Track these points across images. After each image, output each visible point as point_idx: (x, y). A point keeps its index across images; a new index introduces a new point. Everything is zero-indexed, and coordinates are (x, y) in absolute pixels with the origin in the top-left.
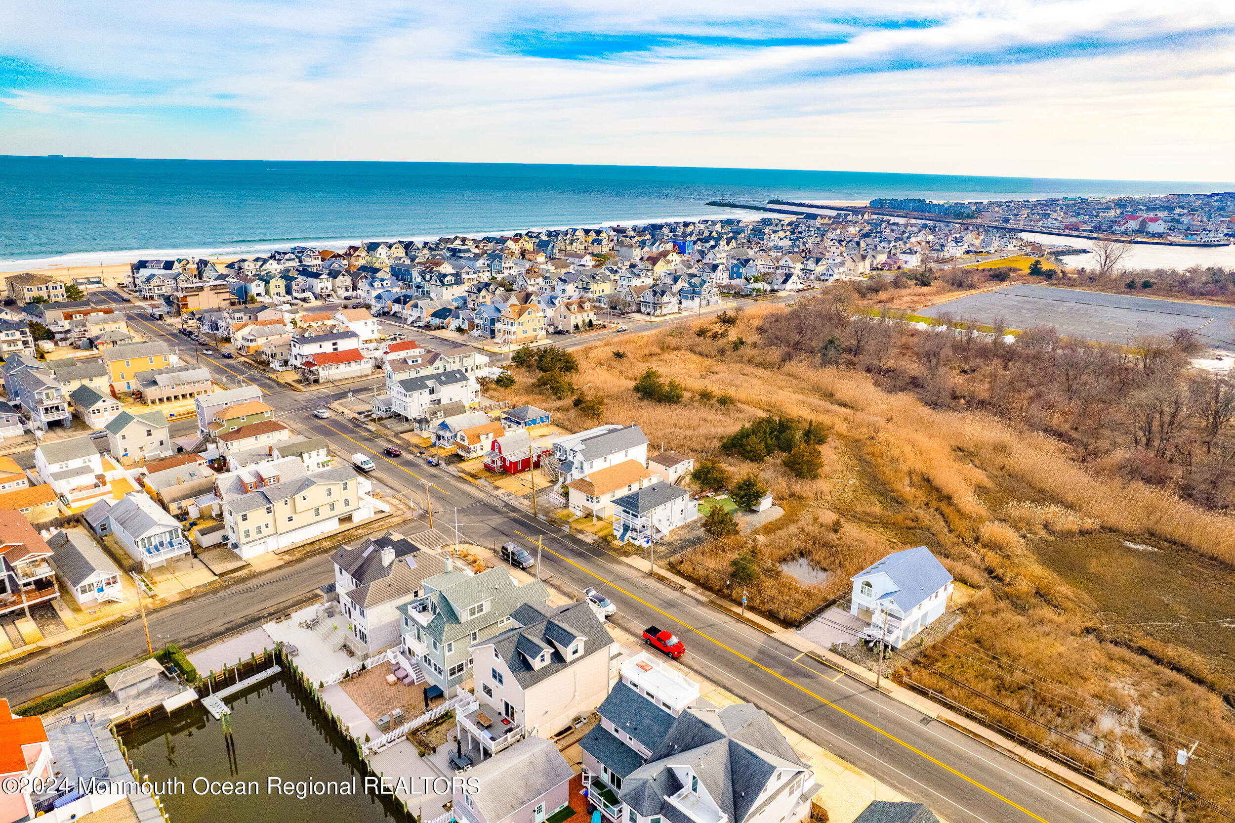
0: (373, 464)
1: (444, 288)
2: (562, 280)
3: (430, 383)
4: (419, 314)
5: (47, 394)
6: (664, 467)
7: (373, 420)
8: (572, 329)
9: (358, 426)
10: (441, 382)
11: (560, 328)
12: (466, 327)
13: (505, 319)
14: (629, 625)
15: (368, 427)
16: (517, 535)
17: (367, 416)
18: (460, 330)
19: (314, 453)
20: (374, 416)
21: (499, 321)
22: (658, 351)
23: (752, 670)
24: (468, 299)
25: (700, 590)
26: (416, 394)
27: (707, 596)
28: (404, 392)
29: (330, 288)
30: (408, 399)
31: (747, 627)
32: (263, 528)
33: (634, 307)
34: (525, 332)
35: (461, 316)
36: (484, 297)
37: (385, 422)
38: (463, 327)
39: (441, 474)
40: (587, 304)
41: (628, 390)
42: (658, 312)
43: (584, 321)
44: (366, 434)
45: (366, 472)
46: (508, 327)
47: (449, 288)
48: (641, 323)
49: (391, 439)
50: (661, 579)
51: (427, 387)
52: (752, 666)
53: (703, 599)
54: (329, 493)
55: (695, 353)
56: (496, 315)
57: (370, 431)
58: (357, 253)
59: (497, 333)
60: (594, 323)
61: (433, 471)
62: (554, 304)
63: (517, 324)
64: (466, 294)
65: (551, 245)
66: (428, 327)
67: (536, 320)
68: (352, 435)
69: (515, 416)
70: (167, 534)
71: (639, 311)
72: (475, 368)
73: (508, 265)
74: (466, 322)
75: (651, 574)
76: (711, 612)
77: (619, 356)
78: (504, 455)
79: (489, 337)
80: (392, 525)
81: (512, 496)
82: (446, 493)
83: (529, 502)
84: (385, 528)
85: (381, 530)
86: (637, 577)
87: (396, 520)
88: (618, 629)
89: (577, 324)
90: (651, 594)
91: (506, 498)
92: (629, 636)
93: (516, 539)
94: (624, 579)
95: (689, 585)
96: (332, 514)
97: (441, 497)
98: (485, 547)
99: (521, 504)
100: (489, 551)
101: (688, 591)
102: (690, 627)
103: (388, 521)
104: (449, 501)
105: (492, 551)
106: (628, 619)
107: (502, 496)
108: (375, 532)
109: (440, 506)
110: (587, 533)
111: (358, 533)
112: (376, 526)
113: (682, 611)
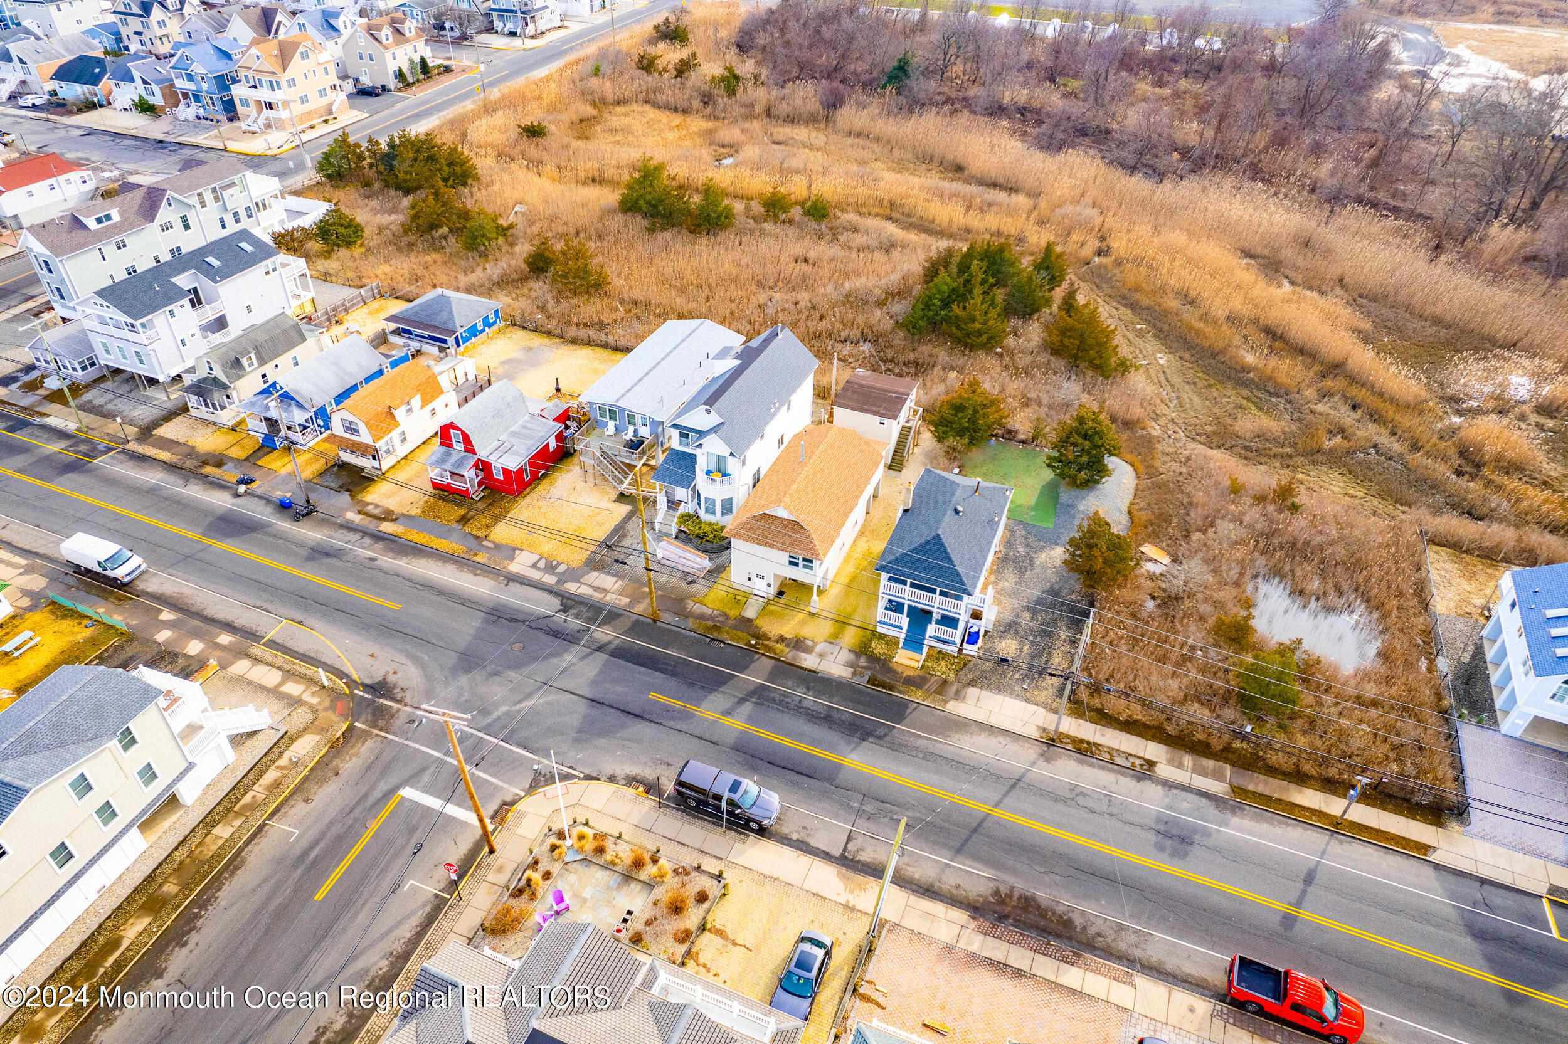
0: (136, 560)
3: (184, 281)
4: (20, 76)
6: (878, 419)
7: (57, 397)
8: (392, 83)
9: (19, 425)
10: (215, 275)
11: (366, 81)
12: (157, 100)
13: (250, 74)
14: (1152, 954)
15: (51, 421)
16: (667, 710)
17: (32, 387)
18: (145, 107)
20: (52, 383)
21: (235, 81)
22: (590, 111)
24: (125, 32)
25: (1188, 760)
26: (159, 319)
27: (1218, 776)
28: (123, 318)
30: (142, 338)
31: (1370, 849)
33: (480, 22)
34: (304, 99)
35: (137, 75)
36: (161, 24)
37: (92, 396)
38: (151, 100)
39: (338, 540)
40: (407, 24)
41: (610, 212)
42: (531, 29)
43: (411, 62)
44: (55, 447)
45: (124, 586)
46: (264, 94)
48: (510, 56)
49: (132, 446)
50: (1084, 749)
51: (180, 293)
53: (1212, 786)
54: (83, 786)
55: (659, 107)
56: (223, 67)
57: (62, 434)
59: (240, 109)
60: (431, 63)
61: (309, 533)
62: (336, 30)
63: (284, 84)
64: (113, 18)
66: (58, 106)
67: (320, 71)
68: (20, 460)
69: (419, 325)
71: (490, 29)
72: (254, 210)
74: (156, 88)
75: (1052, 742)
76: (1264, 827)
77: (534, 132)
78: (482, 453)
79: (223, 117)
80: (305, 773)
81: (562, 568)
82: (391, 605)
83: (615, 579)
84: (293, 794)
85: (283, 803)
86: (1034, 763)
87: (307, 748)
88: (1140, 980)
89: (400, 70)
90: (1112, 815)
91: (550, 579)
92: (1183, 998)
93: (672, 724)
94: (1016, 783)
95: (1153, 750)
96: (117, 825)
97: (384, 623)
98: (612, 779)
99: (597, 589)
100: (630, 791)
101: (1164, 770)
102: (1282, 907)
103: (284, 761)
104: (414, 633)
105: (641, 789)
106: (1136, 931)
107: (535, 575)
108: (268, 818)
109: (401, 658)
110: (815, 644)
111: (220, 842)
112: (258, 792)
113: (1215, 849)
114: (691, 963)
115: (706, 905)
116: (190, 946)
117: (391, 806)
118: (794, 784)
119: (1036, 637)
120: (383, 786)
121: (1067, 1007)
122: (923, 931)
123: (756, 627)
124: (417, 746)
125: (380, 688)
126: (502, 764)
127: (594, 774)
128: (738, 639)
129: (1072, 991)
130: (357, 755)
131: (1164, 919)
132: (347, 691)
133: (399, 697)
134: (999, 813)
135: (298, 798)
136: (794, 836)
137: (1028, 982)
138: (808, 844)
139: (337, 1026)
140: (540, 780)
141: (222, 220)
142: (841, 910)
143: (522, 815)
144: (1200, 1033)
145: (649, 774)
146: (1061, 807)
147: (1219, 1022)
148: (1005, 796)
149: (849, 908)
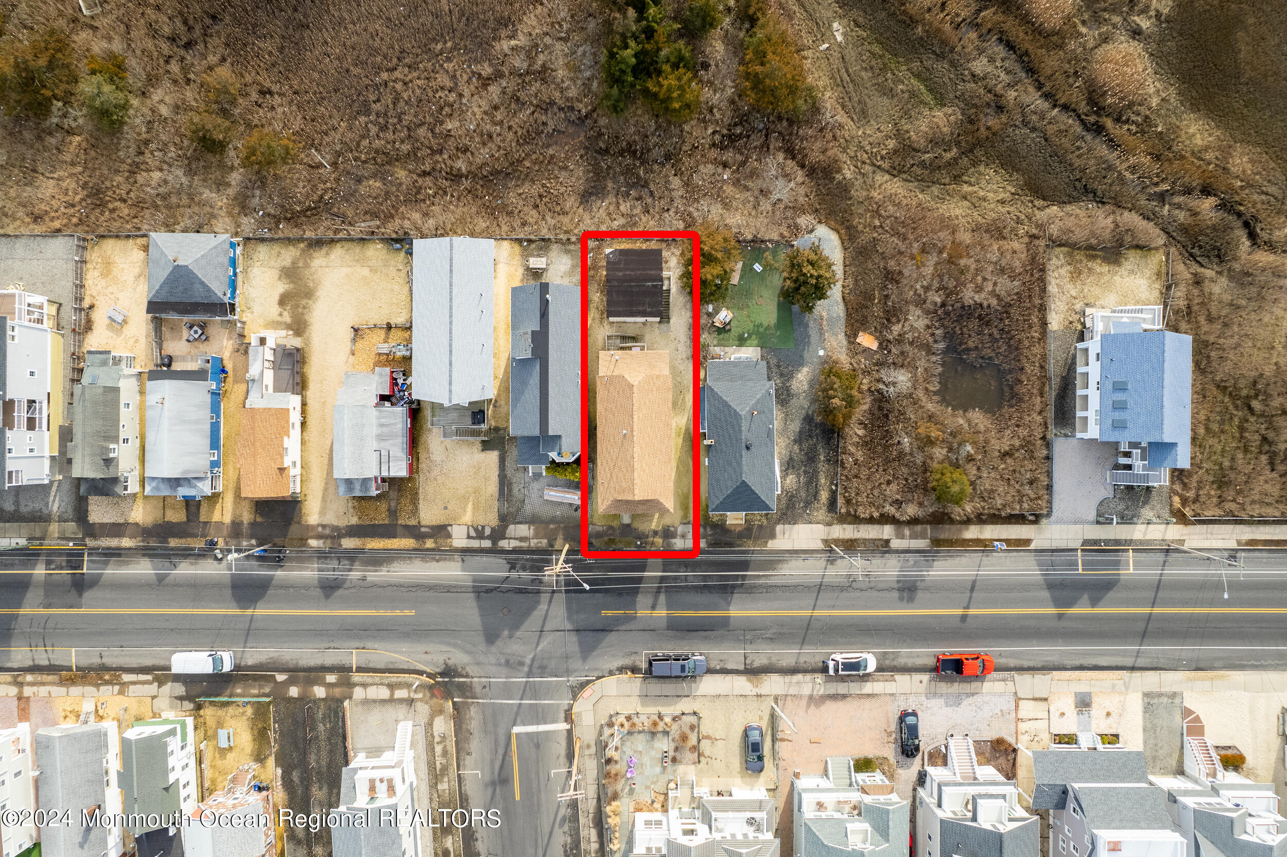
14: (902, 661)
16: (617, 619)
23: (1063, 624)
25: (904, 532)
27: (923, 536)
49: (91, 543)
50: (850, 546)
52: (1060, 616)
53: (922, 544)
75: (831, 548)
76: (950, 562)
80: (454, 739)
81: (488, 531)
82: (407, 613)
83: (527, 526)
84: (458, 753)
85: (458, 759)
86: (826, 568)
87: (442, 726)
88: (898, 677)
90: (871, 588)
91: (487, 544)
92: (917, 677)
93: (623, 628)
94: (820, 588)
95: (887, 531)
97: (415, 628)
98: (611, 673)
99: (521, 539)
100: (623, 677)
101: (896, 544)
102: (960, 612)
103: (437, 739)
104: (439, 628)
105: (629, 673)
106: (893, 653)
107: (475, 544)
108: (458, 769)
109: (445, 648)
110: (676, 529)
111: (447, 791)
112: (439, 761)
113: (926, 589)
114: (702, 759)
115: (696, 730)
116: (480, 839)
117: (514, 740)
118: (706, 638)
119: (805, 466)
120: (501, 732)
121: (867, 703)
122: (796, 693)
123: (635, 529)
124: (500, 701)
125: (448, 672)
126: (549, 690)
127: (600, 675)
128: (629, 544)
129: (869, 695)
130: (471, 718)
131: (905, 641)
132: (433, 682)
133: (464, 673)
134: (817, 613)
135: (462, 754)
136: (718, 667)
137: (849, 699)
138: (726, 669)
139: (569, 841)
140: (576, 690)
142: (755, 698)
143: (579, 714)
144: (925, 693)
145: (628, 661)
146: (845, 594)
147: (933, 683)
148: (817, 599)
149: (759, 696)
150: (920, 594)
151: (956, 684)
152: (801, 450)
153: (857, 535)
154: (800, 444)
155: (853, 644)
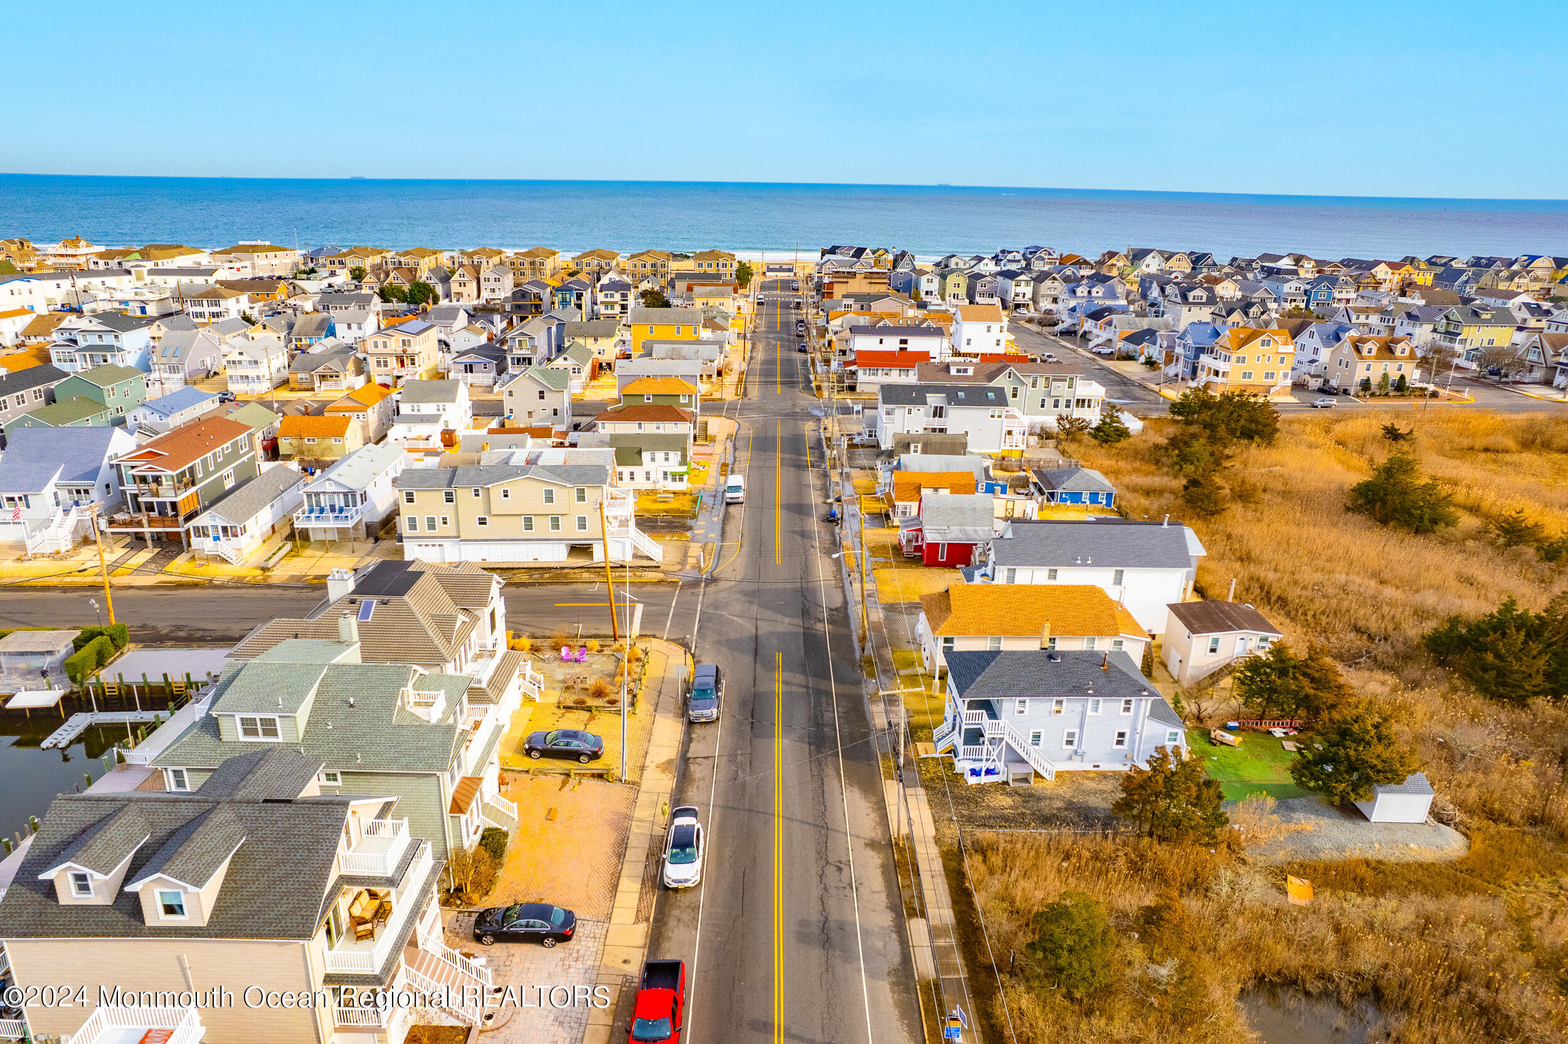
1: (1185, 309)
2: (1410, 316)
3: (934, 399)
4: (1111, 335)
5: (520, 341)
6: (1192, 631)
8: (1352, 388)
10: (954, 401)
12: (1160, 359)
16: (770, 662)
18: (1148, 362)
19: (660, 455)
21: (1208, 352)
25: (948, 942)
26: (899, 410)
27: (942, 968)
29: (1029, 295)
32: (438, 523)
34: (1248, 376)
38: (1155, 358)
39: (819, 535)
43: (1385, 376)
46: (1219, 362)
47: (1194, 309)
49: (833, 472)
50: (901, 867)
53: (925, 966)
54: (549, 497)
56: (1208, 343)
58: (1113, 261)
60: (1410, 382)
61: (815, 526)
65: (1464, 278)
70: (341, 496)
72: (1073, 403)
73: (1344, 296)
74: (1164, 350)
75: (896, 846)
77: (1393, 434)
78: (927, 526)
80: (636, 581)
86: (859, 837)
87: (654, 576)
88: (643, 927)
89: (1368, 380)
90: (826, 890)
93: (759, 666)
95: (942, 916)
96: (555, 534)
101: (918, 928)
103: (640, 573)
113: (828, 968)
114: (563, 710)
119: (1033, 814)
122: (639, 803)
124: (676, 599)
126: (682, 626)
129: (615, 887)
131: (718, 934)
133: (710, 586)
137: (615, 860)
138: (691, 742)
141: (1043, 401)
142: (640, 764)
144: (602, 967)
147: (619, 981)
148: (802, 822)
149: (643, 768)
150: (816, 954)
151: (609, 1020)
152: (1059, 809)
153: (925, 877)
154: (1066, 809)
155: (719, 863)
